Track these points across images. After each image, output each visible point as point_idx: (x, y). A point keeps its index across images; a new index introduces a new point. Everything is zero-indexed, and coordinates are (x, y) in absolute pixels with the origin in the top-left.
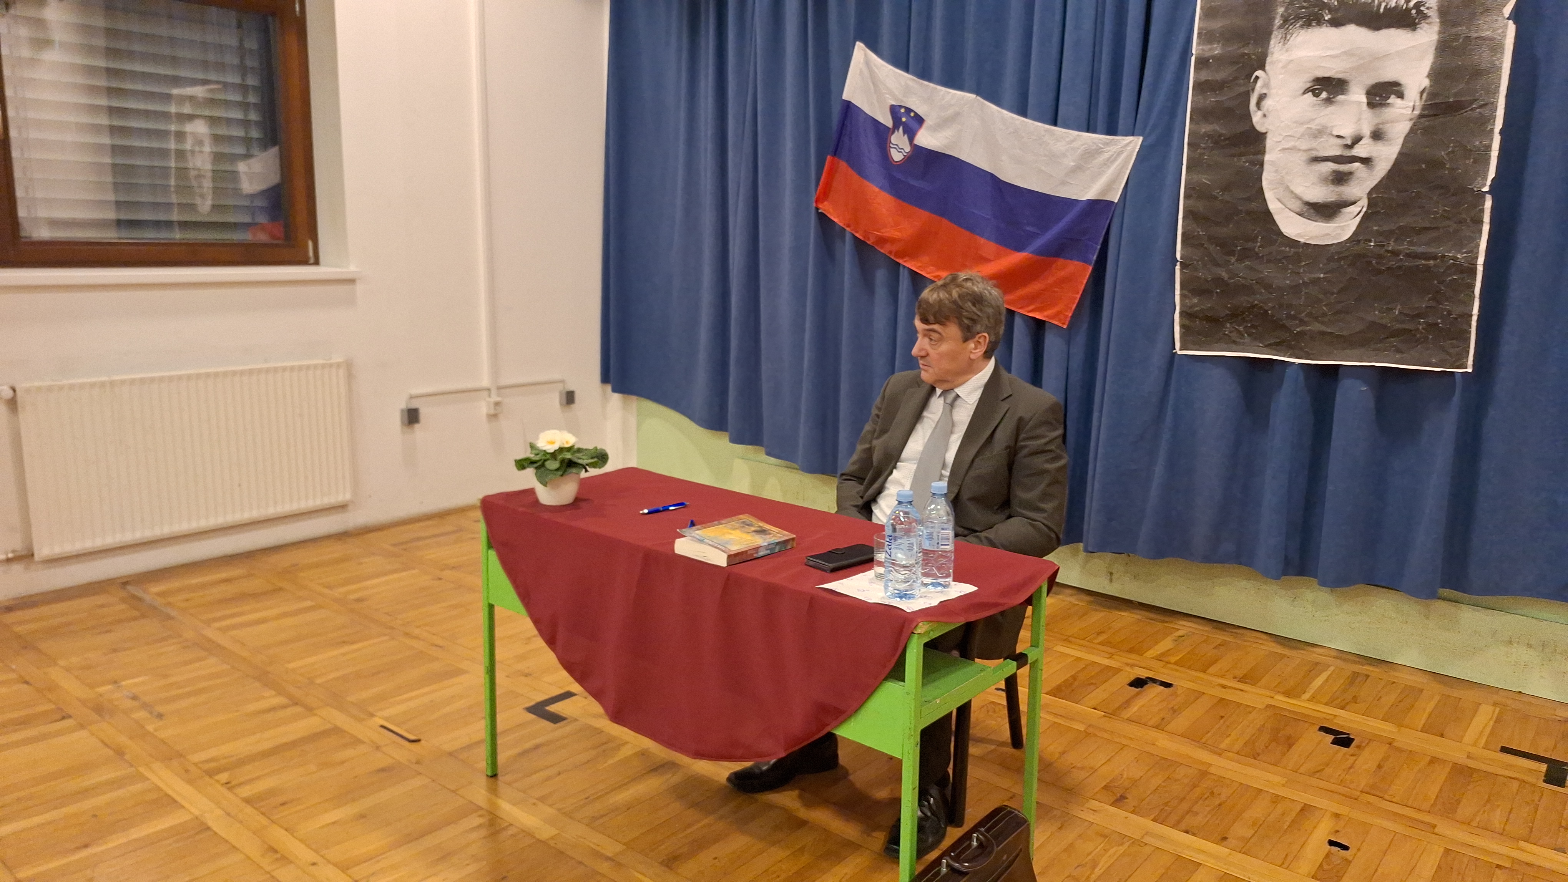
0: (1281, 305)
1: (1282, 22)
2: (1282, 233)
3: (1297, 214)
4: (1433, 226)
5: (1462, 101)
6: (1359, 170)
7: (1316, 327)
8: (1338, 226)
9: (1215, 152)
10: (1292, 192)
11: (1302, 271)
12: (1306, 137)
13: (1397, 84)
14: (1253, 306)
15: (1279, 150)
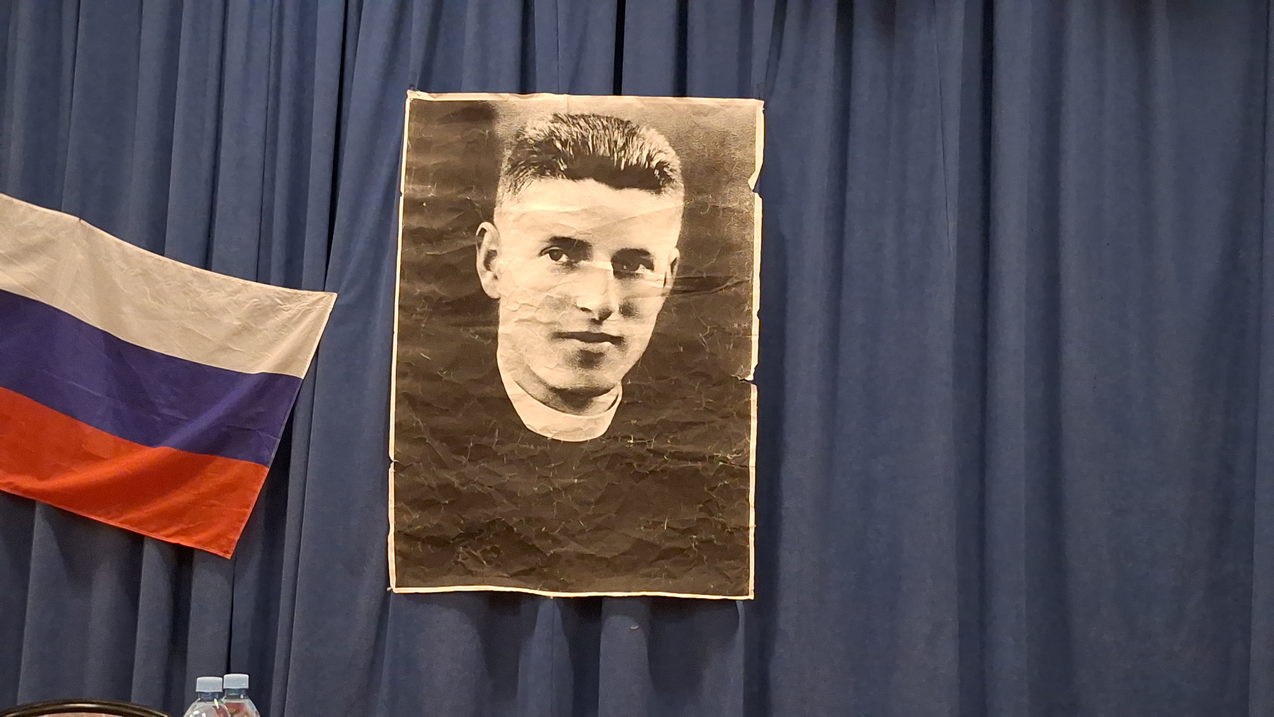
0: (528, 520)
1: (510, 167)
2: (525, 426)
3: (542, 402)
4: (697, 420)
5: (717, 278)
6: (610, 351)
7: (572, 547)
8: (591, 419)
9: (434, 319)
10: (534, 374)
11: (551, 475)
12: (547, 307)
13: (646, 253)
14: (493, 522)
15: (516, 322)
